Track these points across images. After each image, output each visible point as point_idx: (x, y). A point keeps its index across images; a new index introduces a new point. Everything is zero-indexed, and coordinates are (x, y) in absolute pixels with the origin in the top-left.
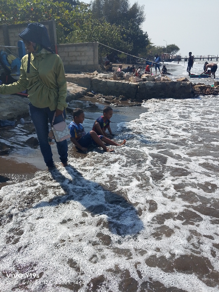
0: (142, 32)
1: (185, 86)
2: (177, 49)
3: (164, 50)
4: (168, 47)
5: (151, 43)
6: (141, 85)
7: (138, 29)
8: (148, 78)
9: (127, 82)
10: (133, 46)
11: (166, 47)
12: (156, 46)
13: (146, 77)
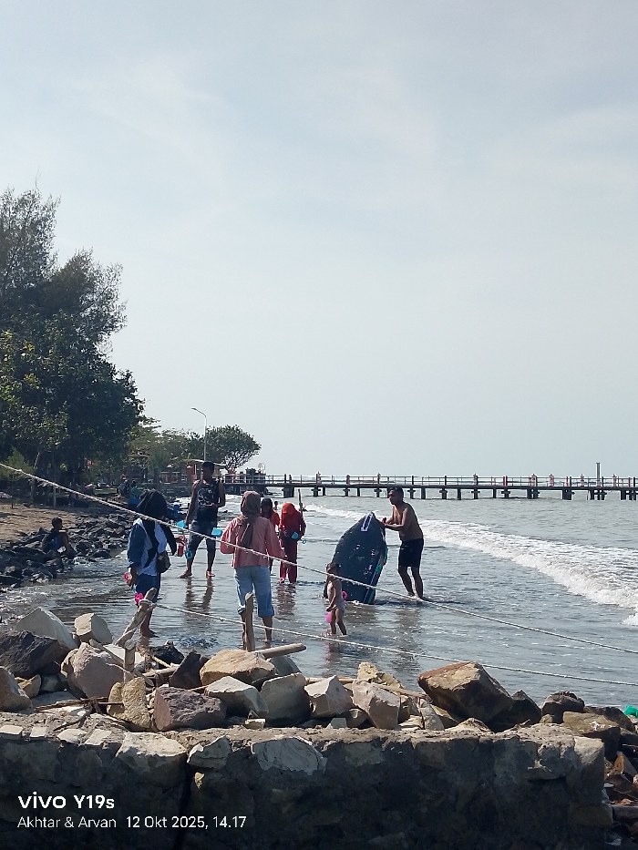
0: (108, 369)
1: (562, 779)
2: (249, 446)
3: (195, 445)
4: (212, 435)
5: (144, 419)
6: (223, 763)
7: (92, 355)
8: (259, 686)
9: (98, 737)
10: (69, 424)
11: (202, 434)
12: (159, 431)
13: (241, 676)
